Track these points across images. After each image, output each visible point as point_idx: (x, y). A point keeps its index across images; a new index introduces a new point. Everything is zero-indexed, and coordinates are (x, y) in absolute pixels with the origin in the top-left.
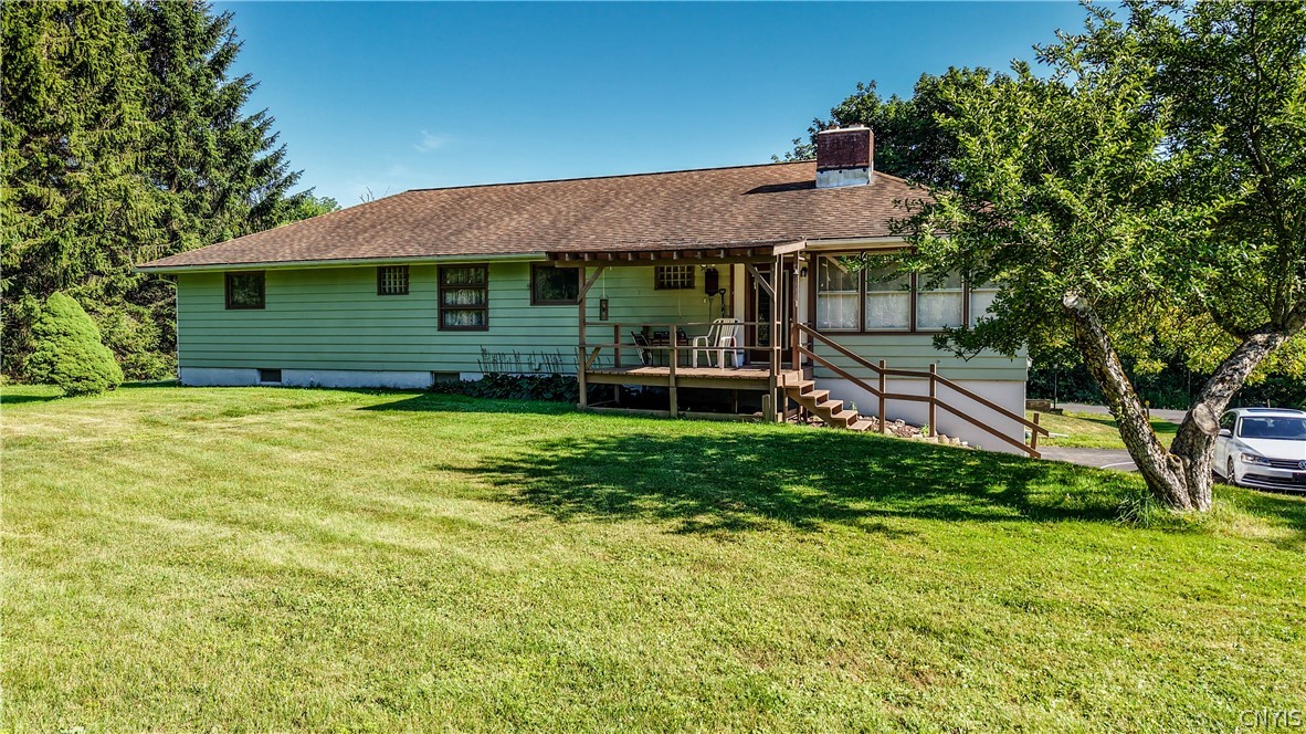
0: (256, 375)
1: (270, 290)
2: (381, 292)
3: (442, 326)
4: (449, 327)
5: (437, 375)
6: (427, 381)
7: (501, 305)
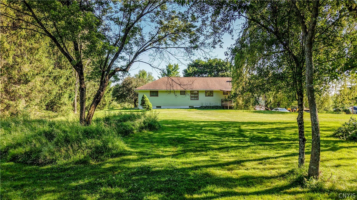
0: (156, 107)
1: (159, 94)
2: (181, 94)
3: (191, 100)
4: (192, 100)
5: (190, 106)
6: (188, 107)
7: (200, 96)
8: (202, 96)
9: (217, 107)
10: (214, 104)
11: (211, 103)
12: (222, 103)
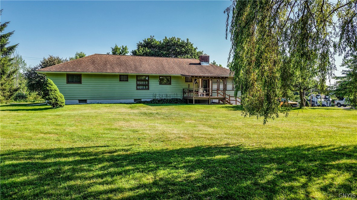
0: (78, 101)
1: (83, 79)
2: (120, 81)
3: (137, 89)
4: (139, 89)
5: (135, 100)
6: (133, 101)
7: (152, 84)
8: (154, 85)
9: (177, 101)
10: (172, 96)
11: (167, 94)
12: (183, 95)
